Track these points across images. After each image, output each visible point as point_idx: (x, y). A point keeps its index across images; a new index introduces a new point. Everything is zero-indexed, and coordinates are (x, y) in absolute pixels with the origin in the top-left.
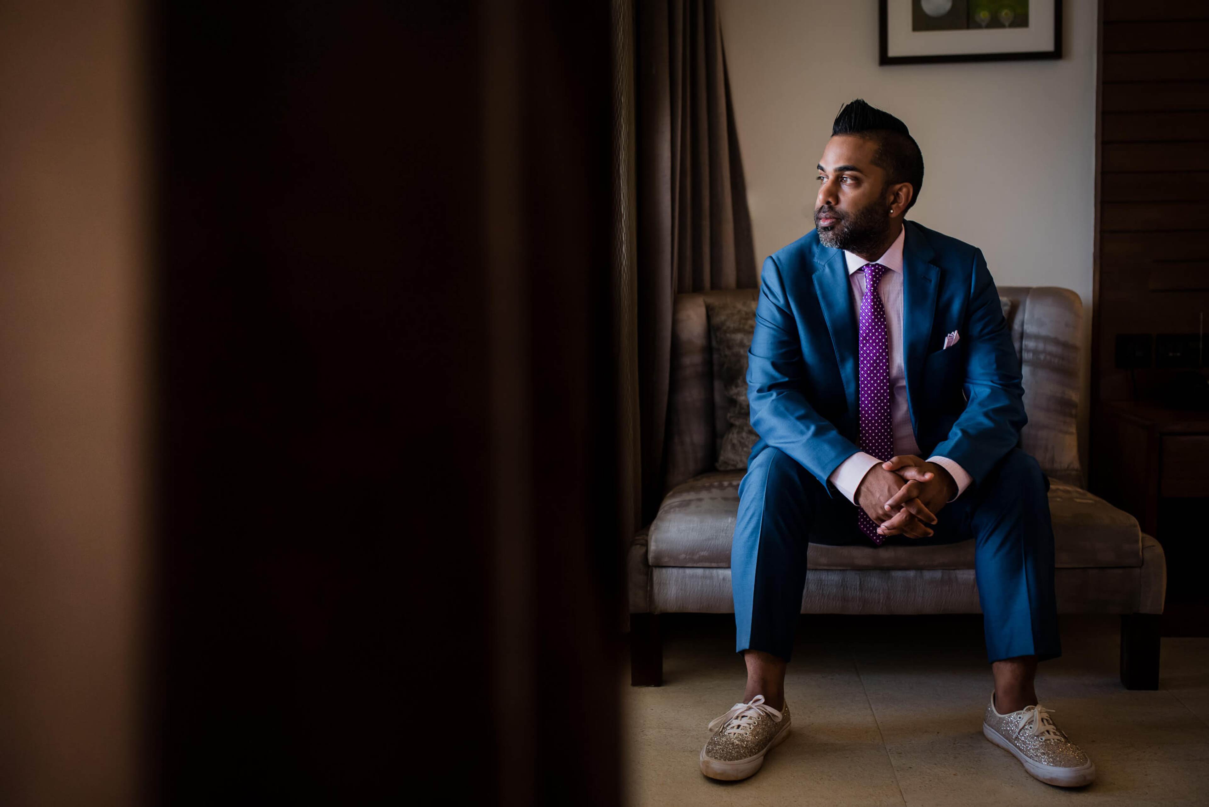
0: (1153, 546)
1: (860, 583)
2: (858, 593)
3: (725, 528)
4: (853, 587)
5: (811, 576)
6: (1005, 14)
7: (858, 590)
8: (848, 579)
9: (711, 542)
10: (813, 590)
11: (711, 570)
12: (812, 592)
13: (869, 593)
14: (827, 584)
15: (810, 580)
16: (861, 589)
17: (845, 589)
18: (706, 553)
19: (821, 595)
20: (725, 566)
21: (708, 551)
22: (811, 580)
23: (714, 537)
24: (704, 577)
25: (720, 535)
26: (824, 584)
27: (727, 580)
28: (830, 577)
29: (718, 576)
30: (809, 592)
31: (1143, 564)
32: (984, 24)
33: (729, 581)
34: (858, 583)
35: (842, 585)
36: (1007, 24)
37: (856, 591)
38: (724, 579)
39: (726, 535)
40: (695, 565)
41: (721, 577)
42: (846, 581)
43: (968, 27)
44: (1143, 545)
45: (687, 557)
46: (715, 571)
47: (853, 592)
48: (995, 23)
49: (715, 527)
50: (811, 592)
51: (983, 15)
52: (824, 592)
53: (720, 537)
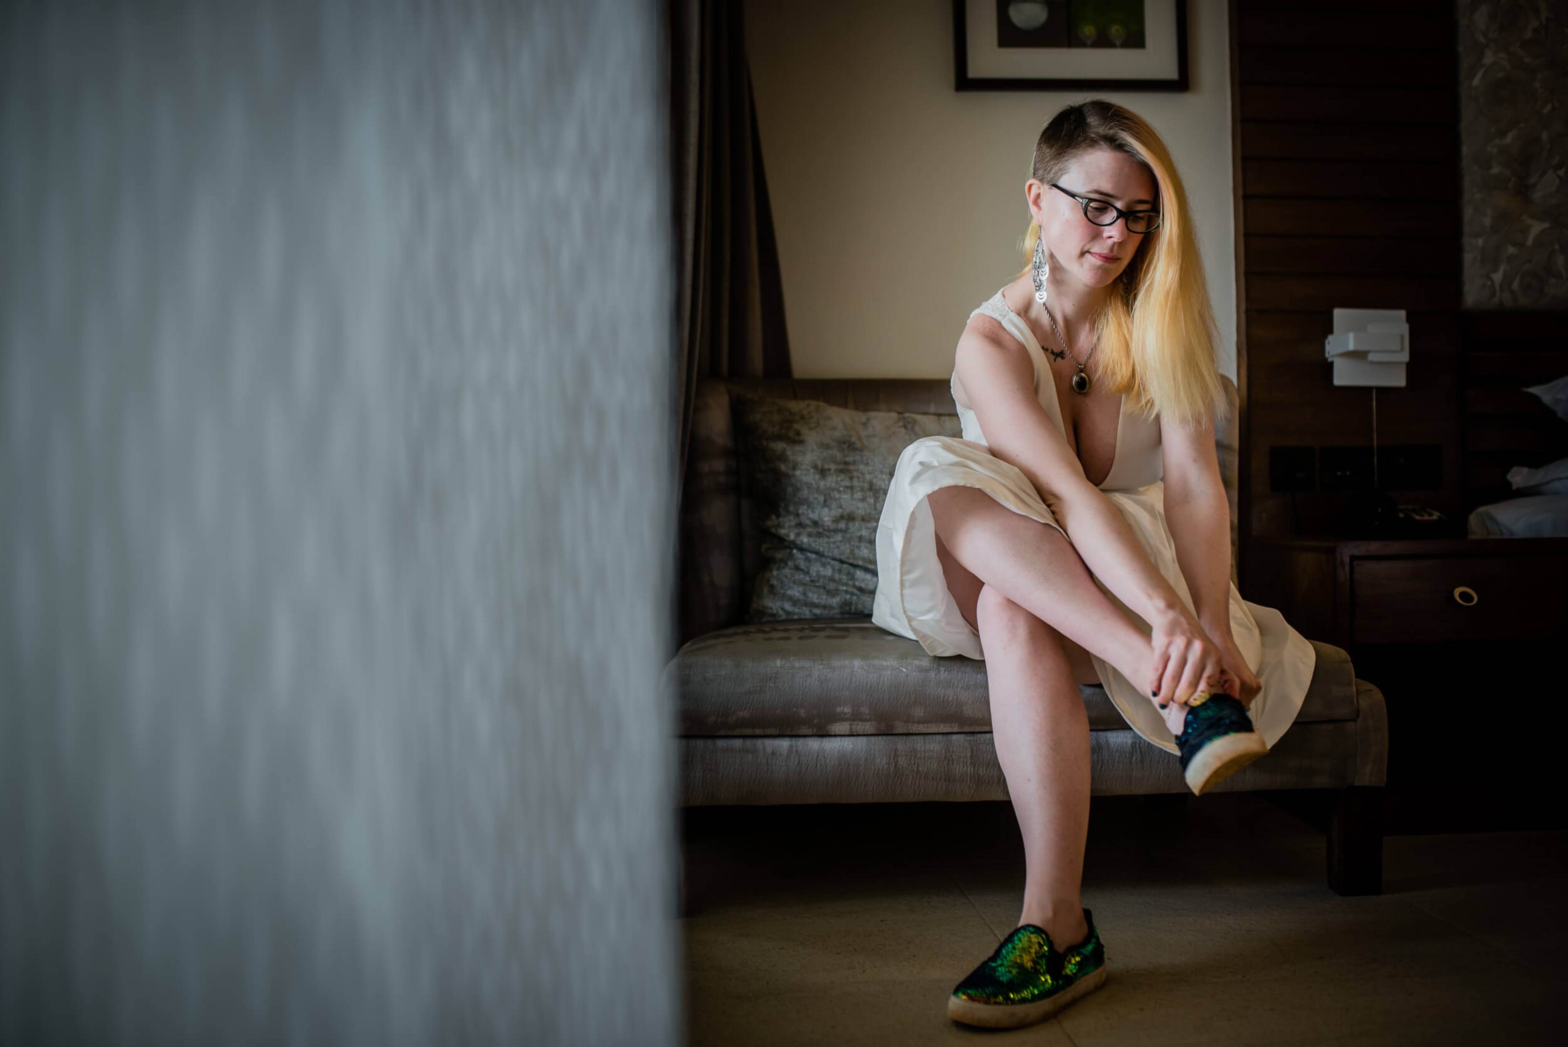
0: (1371, 690)
1: (972, 752)
2: (969, 768)
3: (774, 675)
4: (962, 760)
5: (901, 746)
6: (1115, 30)
7: (968, 764)
8: (955, 749)
9: (753, 698)
10: (904, 766)
11: (754, 741)
12: (903, 768)
13: (985, 768)
14: (924, 757)
15: (900, 751)
16: (973, 764)
17: (951, 763)
18: (746, 713)
19: (915, 773)
20: (775, 734)
21: (749, 710)
22: (902, 751)
23: (758, 688)
24: (743, 751)
25: (766, 686)
26: (920, 758)
27: (778, 754)
28: (928, 746)
29: (764, 749)
30: (899, 768)
31: (1358, 716)
32: (1089, 42)
33: (780, 755)
34: (969, 754)
35: (945, 758)
36: (1118, 43)
37: (965, 766)
38: (773, 753)
39: (774, 686)
40: (730, 733)
41: (769, 750)
42: (951, 751)
43: (1070, 45)
44: (1357, 690)
45: (719, 720)
46: (759, 742)
47: (961, 769)
48: (1103, 41)
49: (758, 674)
50: (901, 767)
51: (1088, 31)
52: (921, 769)
53: (767, 689)
